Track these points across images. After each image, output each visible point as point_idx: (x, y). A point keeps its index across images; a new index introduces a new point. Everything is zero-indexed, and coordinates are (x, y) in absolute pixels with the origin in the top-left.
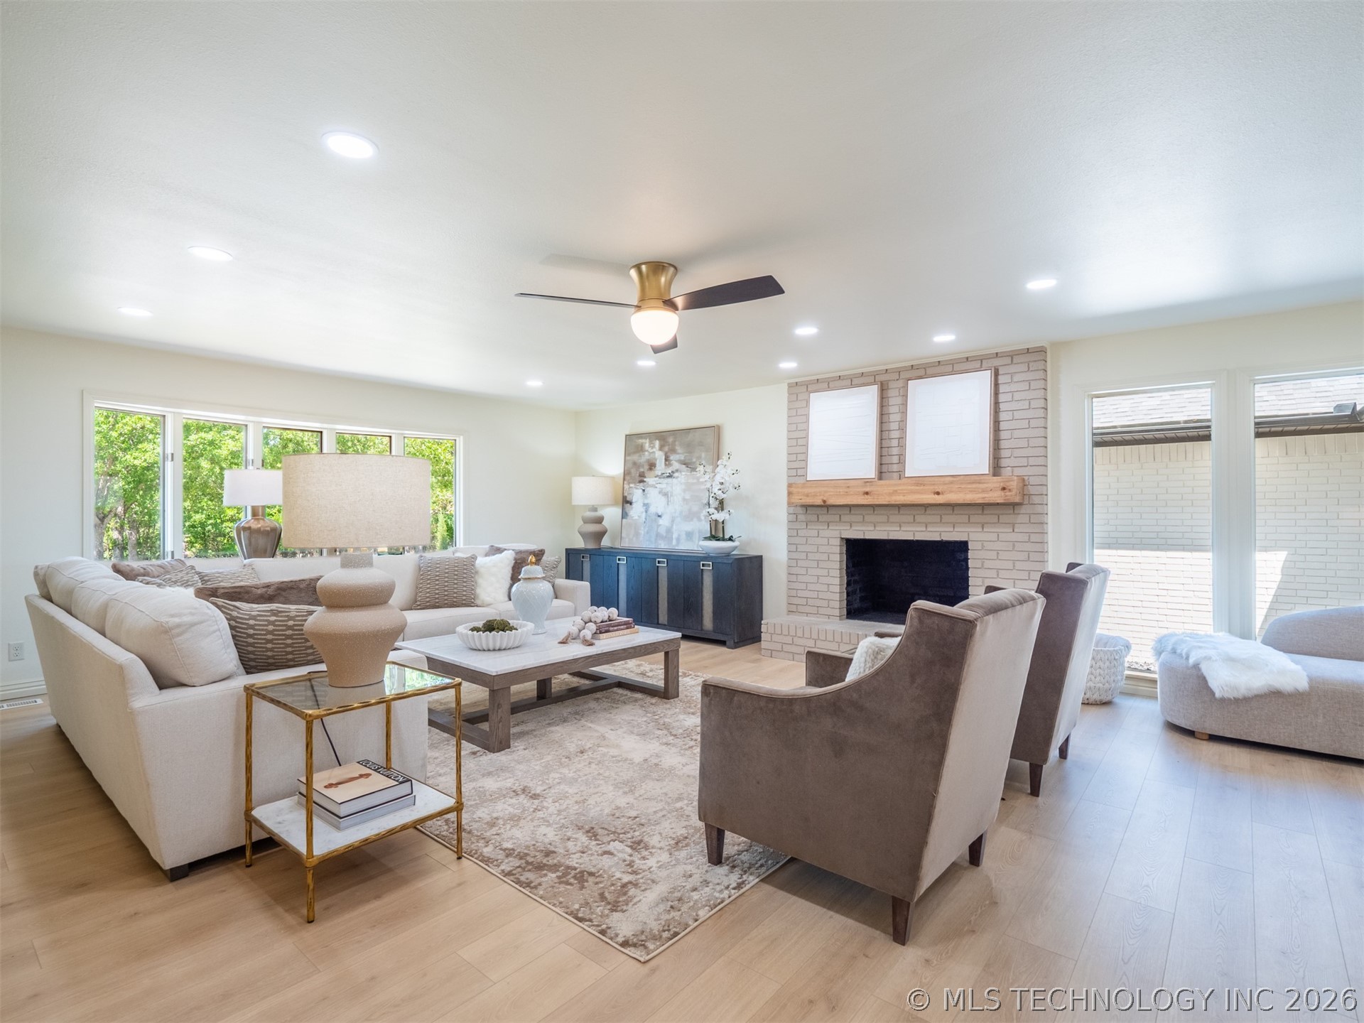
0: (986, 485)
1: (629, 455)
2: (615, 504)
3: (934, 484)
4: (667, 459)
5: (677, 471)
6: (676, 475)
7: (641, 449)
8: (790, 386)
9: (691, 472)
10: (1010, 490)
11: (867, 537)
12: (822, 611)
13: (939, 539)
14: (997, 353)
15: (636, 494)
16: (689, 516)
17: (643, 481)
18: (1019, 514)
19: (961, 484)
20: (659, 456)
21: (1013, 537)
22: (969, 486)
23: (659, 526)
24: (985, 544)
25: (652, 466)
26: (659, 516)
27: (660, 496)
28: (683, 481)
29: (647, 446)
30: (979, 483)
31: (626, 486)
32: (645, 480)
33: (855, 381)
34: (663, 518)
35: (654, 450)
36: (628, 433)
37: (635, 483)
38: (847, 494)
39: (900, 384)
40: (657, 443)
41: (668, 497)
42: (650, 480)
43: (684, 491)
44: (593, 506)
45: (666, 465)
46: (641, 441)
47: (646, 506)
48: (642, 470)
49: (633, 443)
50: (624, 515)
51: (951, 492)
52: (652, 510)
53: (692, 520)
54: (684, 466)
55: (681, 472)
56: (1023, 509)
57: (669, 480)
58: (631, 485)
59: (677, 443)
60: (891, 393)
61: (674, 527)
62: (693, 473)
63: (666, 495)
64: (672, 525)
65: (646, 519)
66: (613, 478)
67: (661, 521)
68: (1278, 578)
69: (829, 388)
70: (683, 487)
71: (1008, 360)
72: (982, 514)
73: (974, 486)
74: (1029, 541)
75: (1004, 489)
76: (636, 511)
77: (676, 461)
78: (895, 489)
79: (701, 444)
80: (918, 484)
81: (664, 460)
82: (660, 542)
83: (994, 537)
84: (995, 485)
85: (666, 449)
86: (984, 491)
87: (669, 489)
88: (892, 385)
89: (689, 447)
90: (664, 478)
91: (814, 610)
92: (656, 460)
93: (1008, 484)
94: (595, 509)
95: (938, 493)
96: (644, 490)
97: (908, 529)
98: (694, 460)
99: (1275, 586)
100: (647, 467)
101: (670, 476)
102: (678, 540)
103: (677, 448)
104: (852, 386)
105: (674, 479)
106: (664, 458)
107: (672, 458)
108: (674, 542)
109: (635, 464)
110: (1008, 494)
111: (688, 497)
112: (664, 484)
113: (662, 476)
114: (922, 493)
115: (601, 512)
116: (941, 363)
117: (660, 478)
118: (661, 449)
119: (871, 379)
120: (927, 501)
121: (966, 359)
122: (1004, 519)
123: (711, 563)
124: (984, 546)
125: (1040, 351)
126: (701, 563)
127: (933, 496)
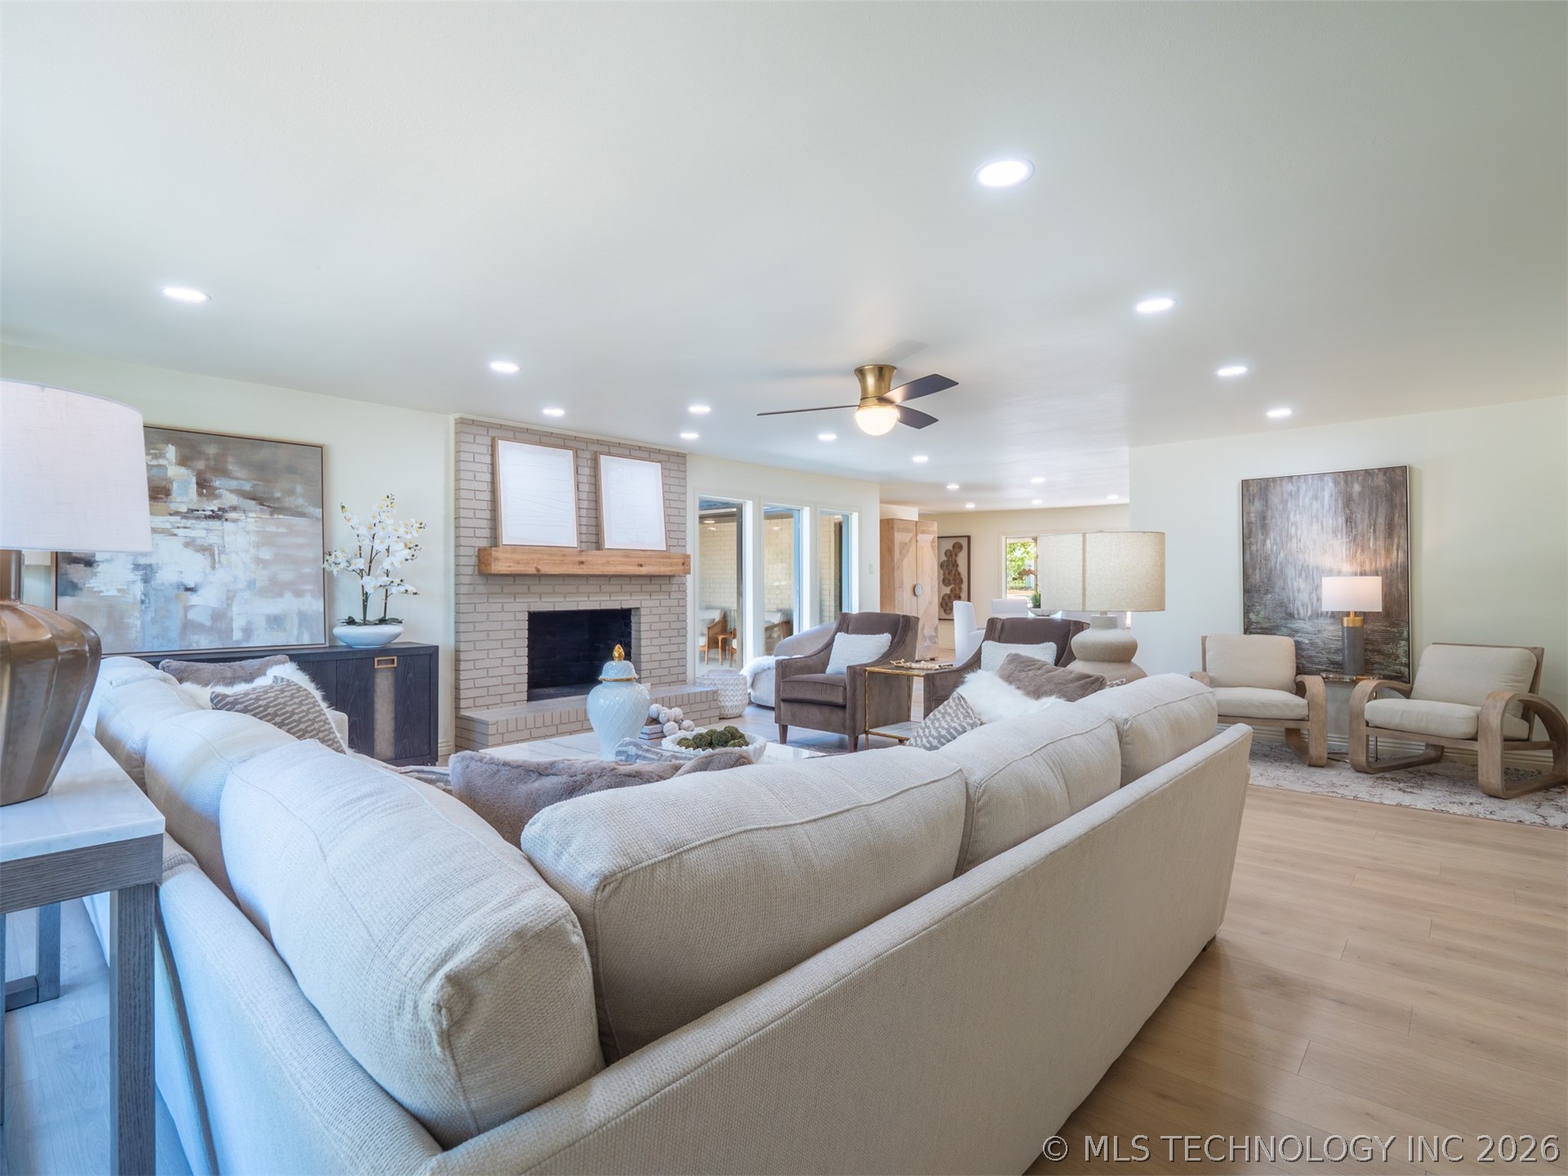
0: (672, 560)
4: (203, 484)
5: (234, 509)
6: (232, 515)
8: (460, 421)
9: (272, 514)
10: (687, 565)
11: (557, 609)
12: (506, 698)
14: (660, 450)
16: (275, 588)
19: (657, 558)
20: (182, 477)
22: (662, 560)
23: (187, 609)
26: (188, 589)
27: (189, 552)
28: (252, 527)
30: (669, 558)
34: (199, 593)
35: (162, 462)
38: (562, 563)
39: (588, 455)
40: (171, 451)
41: (212, 555)
43: (258, 545)
45: (200, 494)
47: (146, 572)
50: (65, 587)
52: (166, 576)
53: (280, 595)
54: (253, 503)
55: (244, 511)
57: (214, 524)
59: (230, 459)
60: (580, 462)
61: (235, 608)
62: (276, 516)
63: (206, 549)
64: (229, 606)
65: (143, 595)
67: (194, 599)
69: (516, 439)
70: (254, 538)
74: (678, 606)
75: (684, 564)
76: (110, 579)
77: (231, 491)
78: (608, 559)
79: (291, 470)
81: (195, 486)
82: (196, 638)
84: (678, 561)
85: (201, 465)
86: (672, 565)
87: (213, 539)
88: (580, 454)
89: (262, 470)
90: (198, 518)
91: (497, 700)
92: (171, 482)
93: (686, 560)
97: (573, 599)
98: (278, 494)
101: (215, 516)
102: (248, 631)
103: (230, 467)
104: (543, 443)
105: (226, 524)
106: (194, 480)
107: (217, 483)
108: (237, 635)
110: (686, 567)
111: (266, 554)
112: (199, 530)
113: (191, 513)
117: (185, 517)
118: (183, 461)
119: (561, 442)
120: (631, 573)
121: (640, 447)
122: (664, 588)
123: (395, 658)
124: (651, 611)
125: (684, 456)
126: (376, 659)
127: (637, 568)
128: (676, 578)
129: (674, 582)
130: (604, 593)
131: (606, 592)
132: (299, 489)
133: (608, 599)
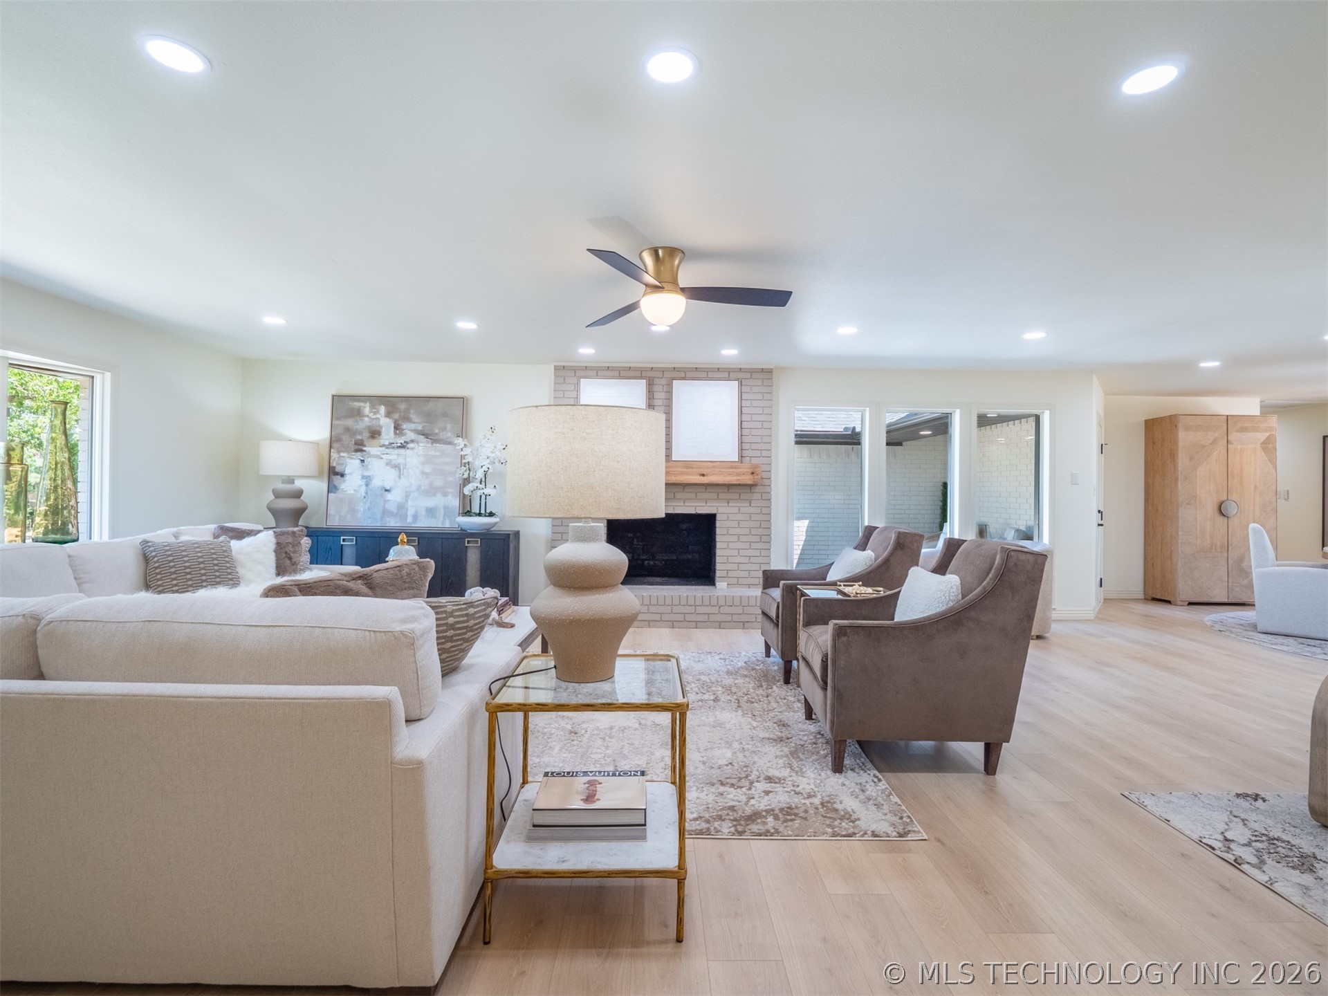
0: (740, 470)
1: (339, 418)
2: (318, 476)
3: (699, 468)
4: (397, 427)
5: (412, 441)
6: (411, 445)
7: (358, 413)
8: (557, 368)
9: (432, 443)
10: (757, 475)
13: (694, 512)
14: (741, 369)
15: (351, 465)
16: (431, 491)
17: (362, 451)
18: (754, 493)
19: (722, 468)
20: (386, 424)
21: (751, 510)
22: (728, 470)
23: (386, 501)
24: (730, 515)
25: (375, 434)
26: (386, 490)
27: (388, 468)
28: (421, 452)
29: (367, 410)
30: (735, 468)
31: (334, 455)
32: (364, 449)
33: (623, 374)
34: (392, 492)
35: (378, 416)
36: (334, 393)
37: (348, 452)
39: (664, 381)
40: (382, 409)
41: (400, 470)
42: (372, 449)
43: (424, 464)
44: (289, 477)
45: (395, 433)
46: (356, 404)
47: (367, 480)
48: (359, 437)
49: (343, 406)
50: (332, 488)
51: (714, 474)
52: (376, 483)
53: (434, 495)
54: (423, 437)
55: (418, 443)
56: (758, 489)
57: (402, 451)
58: (342, 454)
59: (412, 411)
60: (656, 388)
61: (410, 502)
62: (434, 445)
63: (397, 467)
64: (407, 501)
65: (366, 493)
66: (316, 444)
67: (389, 496)
68: (804, 538)
69: (597, 376)
70: (422, 459)
71: (748, 375)
72: (728, 492)
73: (731, 470)
74: (761, 513)
75: (753, 473)
76: (352, 484)
77: (411, 431)
79: (445, 415)
80: (686, 467)
81: (393, 429)
82: (388, 519)
83: (736, 510)
84: (747, 470)
85: (396, 416)
86: (738, 474)
87: (401, 460)
88: (656, 381)
89: (429, 417)
90: (394, 448)
92: (381, 428)
93: (756, 470)
94: (291, 480)
95: (703, 475)
96: (363, 461)
98: (436, 431)
99: (802, 543)
100: (366, 434)
101: (402, 447)
102: (415, 517)
103: (411, 416)
104: (620, 377)
105: (408, 451)
106: (393, 425)
107: (404, 426)
108: (410, 519)
109: (347, 430)
110: (756, 477)
111: (428, 469)
112: (394, 455)
113: (390, 446)
114: (690, 475)
115: (299, 484)
116: (698, 370)
117: (387, 448)
118: (388, 415)
119: (638, 374)
120: (693, 482)
121: (718, 369)
122: (743, 496)
123: (479, 540)
124: (728, 517)
125: (770, 371)
126: (466, 540)
127: (699, 477)
128: (758, 487)
129: (757, 491)
130: (678, 499)
131: (680, 499)
132: (449, 426)
133: (683, 504)
